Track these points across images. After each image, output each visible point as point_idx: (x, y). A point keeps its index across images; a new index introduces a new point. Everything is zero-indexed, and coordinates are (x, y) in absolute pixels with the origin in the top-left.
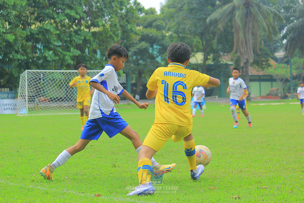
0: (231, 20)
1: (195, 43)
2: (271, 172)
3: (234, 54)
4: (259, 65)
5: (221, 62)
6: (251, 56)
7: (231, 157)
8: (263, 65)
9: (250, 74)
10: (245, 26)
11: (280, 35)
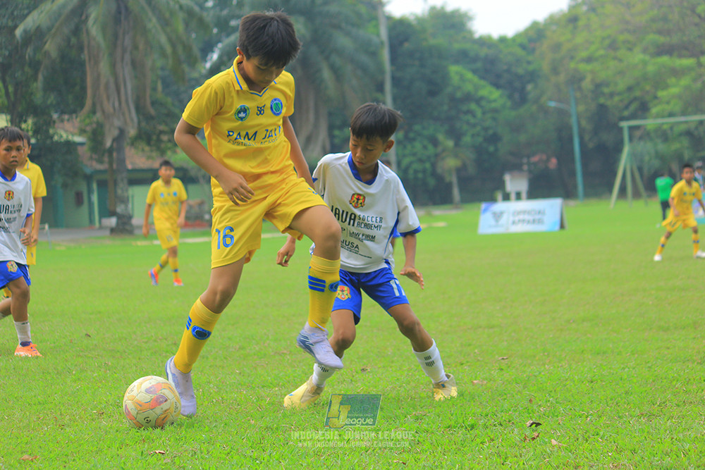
0: (76, 31)
3: (89, 117)
4: (152, 143)
5: (56, 138)
6: (132, 120)
7: (79, 379)
8: (162, 142)
9: (130, 167)
10: (114, 45)
11: (204, 65)
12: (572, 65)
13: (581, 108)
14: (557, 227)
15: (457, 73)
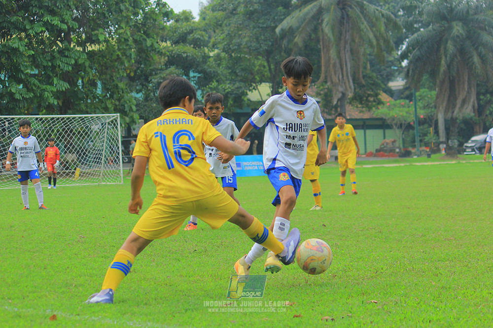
0: (315, 30)
1: (257, 68)
3: (322, 85)
4: (363, 102)
6: (350, 87)
8: (369, 101)
10: (340, 39)
11: (397, 52)
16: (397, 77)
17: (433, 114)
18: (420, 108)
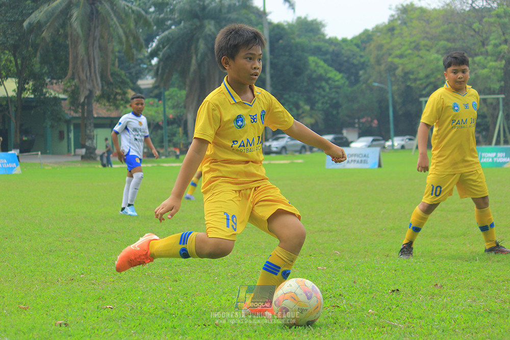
0: (63, 25)
1: (4, 62)
2: (122, 281)
3: (70, 82)
4: (111, 100)
5: (47, 95)
6: (98, 85)
8: (117, 100)
9: (95, 116)
10: (88, 35)
11: (146, 50)
12: (390, 59)
13: (395, 88)
14: (377, 166)
15: (313, 61)
16: (146, 75)
17: (182, 114)
18: (170, 108)
